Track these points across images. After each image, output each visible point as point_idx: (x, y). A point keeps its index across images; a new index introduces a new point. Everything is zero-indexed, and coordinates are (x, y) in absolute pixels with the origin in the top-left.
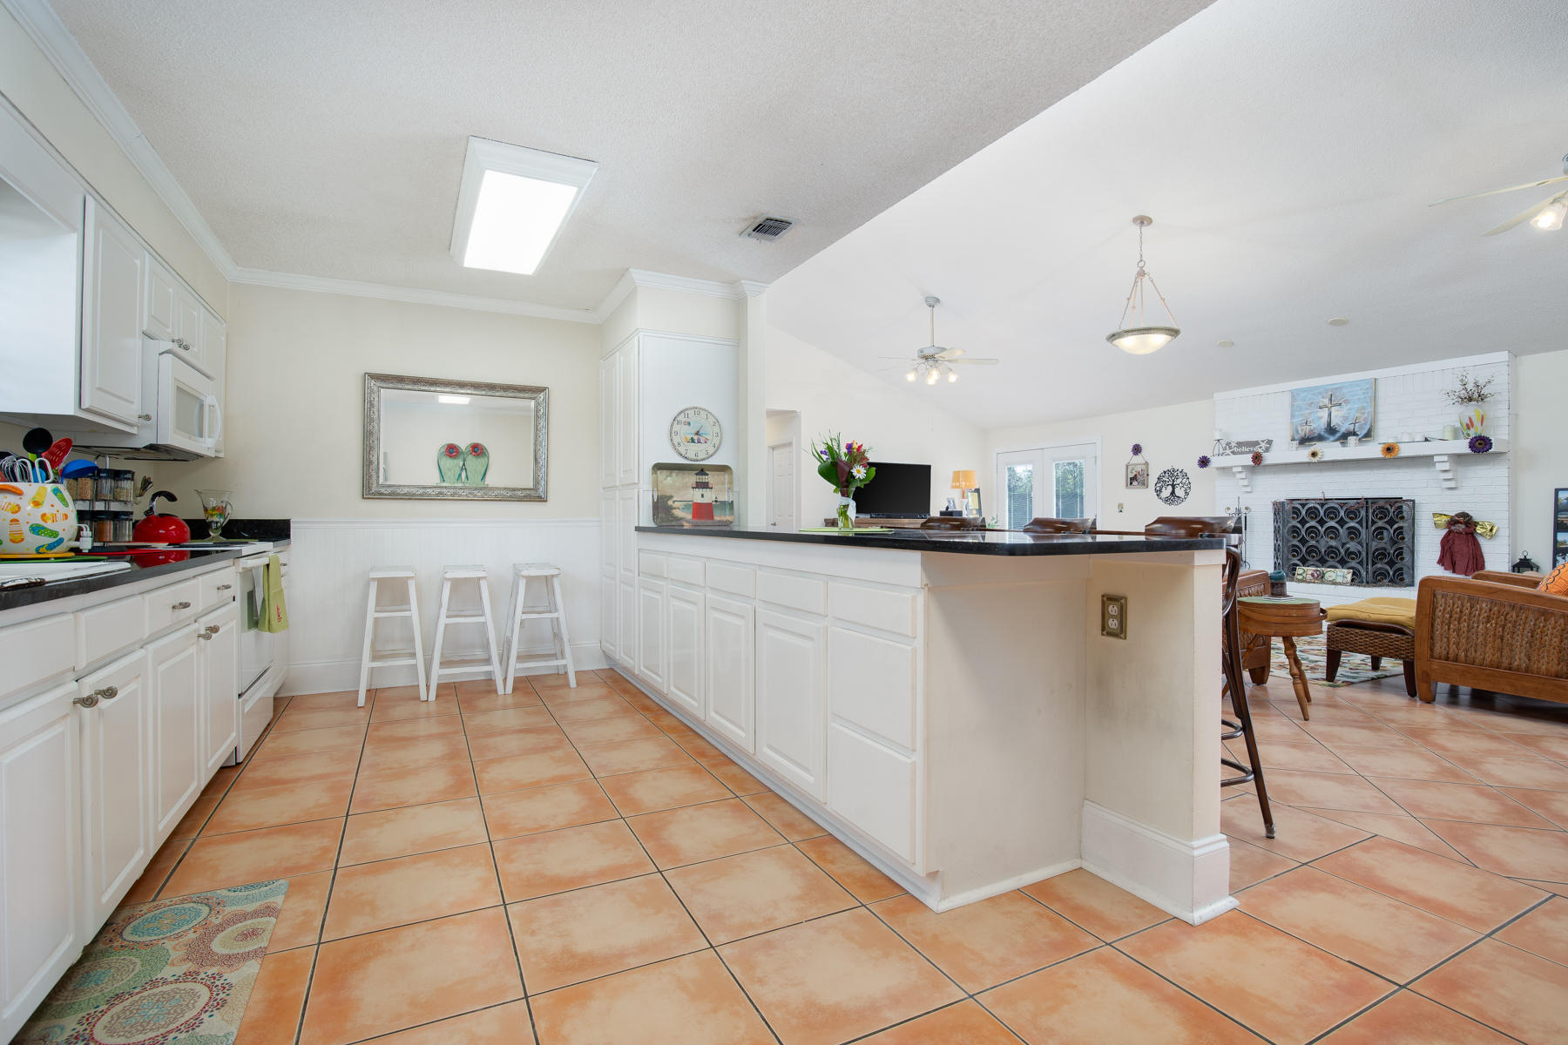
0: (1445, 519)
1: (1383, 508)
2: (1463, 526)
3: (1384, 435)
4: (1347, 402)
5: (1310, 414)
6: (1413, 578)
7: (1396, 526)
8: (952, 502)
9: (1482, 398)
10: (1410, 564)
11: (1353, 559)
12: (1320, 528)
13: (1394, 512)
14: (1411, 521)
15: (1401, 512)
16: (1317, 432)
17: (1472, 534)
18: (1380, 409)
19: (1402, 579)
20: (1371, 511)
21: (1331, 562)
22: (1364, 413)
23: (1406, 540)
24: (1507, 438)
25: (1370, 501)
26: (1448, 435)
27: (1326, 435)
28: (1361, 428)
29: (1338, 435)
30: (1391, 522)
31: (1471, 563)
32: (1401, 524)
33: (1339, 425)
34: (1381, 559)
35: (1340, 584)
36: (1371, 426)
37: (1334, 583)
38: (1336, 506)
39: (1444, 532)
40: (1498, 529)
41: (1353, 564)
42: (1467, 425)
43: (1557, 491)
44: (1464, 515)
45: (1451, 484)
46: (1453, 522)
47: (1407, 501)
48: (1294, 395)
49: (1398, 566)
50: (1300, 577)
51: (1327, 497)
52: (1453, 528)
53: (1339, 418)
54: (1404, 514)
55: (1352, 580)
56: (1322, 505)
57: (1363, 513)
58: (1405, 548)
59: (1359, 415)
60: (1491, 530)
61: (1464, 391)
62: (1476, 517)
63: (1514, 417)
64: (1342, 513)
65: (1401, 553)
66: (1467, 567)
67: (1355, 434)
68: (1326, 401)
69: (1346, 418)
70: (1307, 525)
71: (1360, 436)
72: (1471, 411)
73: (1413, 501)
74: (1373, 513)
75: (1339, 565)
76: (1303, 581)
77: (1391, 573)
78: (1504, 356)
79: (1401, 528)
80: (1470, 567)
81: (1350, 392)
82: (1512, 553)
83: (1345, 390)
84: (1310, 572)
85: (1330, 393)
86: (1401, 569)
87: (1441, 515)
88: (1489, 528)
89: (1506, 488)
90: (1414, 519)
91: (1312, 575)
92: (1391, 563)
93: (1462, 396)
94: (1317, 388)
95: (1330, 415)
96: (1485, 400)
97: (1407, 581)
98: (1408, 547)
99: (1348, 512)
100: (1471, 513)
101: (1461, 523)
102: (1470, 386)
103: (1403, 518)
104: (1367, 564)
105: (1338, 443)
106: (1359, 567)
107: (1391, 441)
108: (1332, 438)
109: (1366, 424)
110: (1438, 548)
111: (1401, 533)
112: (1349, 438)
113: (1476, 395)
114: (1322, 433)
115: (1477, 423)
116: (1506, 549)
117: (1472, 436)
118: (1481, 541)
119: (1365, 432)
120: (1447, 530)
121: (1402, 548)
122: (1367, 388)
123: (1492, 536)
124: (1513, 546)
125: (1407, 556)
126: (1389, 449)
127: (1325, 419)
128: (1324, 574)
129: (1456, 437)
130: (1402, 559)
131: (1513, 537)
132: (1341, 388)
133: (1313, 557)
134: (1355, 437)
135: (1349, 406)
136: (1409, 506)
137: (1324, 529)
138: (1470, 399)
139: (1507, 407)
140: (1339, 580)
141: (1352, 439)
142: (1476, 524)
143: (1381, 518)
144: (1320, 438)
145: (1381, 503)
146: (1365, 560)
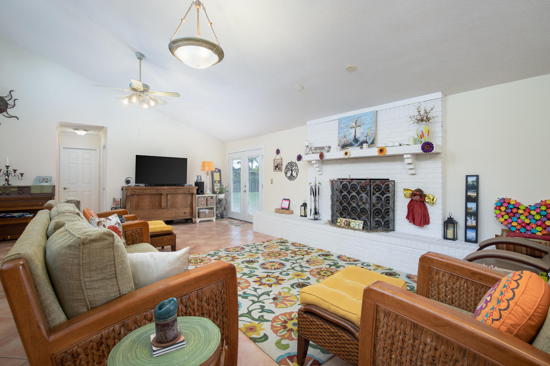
0: (410, 192)
1: (378, 185)
2: (419, 197)
3: (380, 144)
4: (363, 124)
5: (347, 131)
6: (394, 226)
7: (385, 196)
8: (199, 177)
9: (428, 119)
10: (392, 218)
11: (364, 215)
12: (348, 196)
13: (384, 188)
14: (393, 192)
15: (388, 188)
16: (349, 141)
17: (423, 202)
18: (379, 128)
19: (388, 227)
20: (372, 187)
21: (354, 216)
22: (371, 131)
23: (390, 204)
24: (441, 144)
25: (372, 181)
26: (411, 142)
27: (354, 143)
28: (370, 139)
29: (359, 143)
30: (383, 194)
31: (423, 219)
32: (388, 195)
33: (359, 137)
34: (378, 215)
35: (356, 230)
36: (374, 138)
37: (354, 229)
38: (356, 183)
39: (409, 200)
40: (436, 199)
41: (364, 217)
42: (421, 136)
43: (467, 176)
44: (419, 191)
45: (413, 172)
46: (413, 194)
47: (391, 181)
48: (340, 121)
49: (386, 219)
50: (339, 224)
51: (352, 177)
52: (413, 198)
53: (360, 133)
54: (390, 190)
55: (363, 228)
56: (350, 183)
57: (368, 188)
58: (390, 209)
59: (368, 131)
60: (433, 200)
61: (419, 116)
62: (426, 192)
63: (444, 131)
64: (359, 188)
65: (388, 212)
66: (421, 222)
67: (366, 142)
68: (354, 124)
69: (363, 133)
70: (343, 194)
71: (369, 144)
72: (423, 127)
73: (394, 181)
74: (374, 187)
75: (358, 219)
76: (340, 227)
77: (383, 223)
78: (439, 95)
79: (388, 197)
80: (422, 221)
81: (364, 119)
82: (444, 214)
83: (362, 118)
84: (343, 221)
85: (356, 120)
86: (388, 221)
87: (408, 189)
88: (432, 198)
89: (441, 175)
90: (394, 192)
91: (344, 224)
92: (383, 218)
93: (418, 119)
94: (349, 117)
95: (355, 132)
96: (430, 121)
97: (391, 228)
98: (391, 208)
99: (362, 188)
100: (423, 189)
101: (417, 195)
102: (422, 113)
103: (388, 191)
104: (370, 219)
105: (359, 147)
106: (366, 219)
107: (383, 146)
108: (356, 145)
109: (372, 136)
110: (407, 210)
111: (389, 200)
112: (364, 144)
113: (425, 118)
114: (352, 142)
115: (426, 134)
116: (440, 212)
117: (423, 142)
118: (428, 206)
119: (371, 141)
120: (411, 199)
121: (389, 209)
122: (372, 117)
123: (433, 203)
124: (444, 210)
125: (391, 213)
126: (381, 151)
127: (353, 135)
128: (350, 223)
129: (415, 143)
130: (388, 215)
131: (444, 204)
132: (360, 117)
133: (345, 212)
134: (366, 144)
135: (364, 127)
136: (391, 184)
137: (350, 197)
138: (422, 120)
139: (441, 125)
140: (357, 227)
141: (365, 145)
142: (425, 196)
143: (377, 191)
144: (351, 145)
145: (378, 182)
146: (369, 215)
